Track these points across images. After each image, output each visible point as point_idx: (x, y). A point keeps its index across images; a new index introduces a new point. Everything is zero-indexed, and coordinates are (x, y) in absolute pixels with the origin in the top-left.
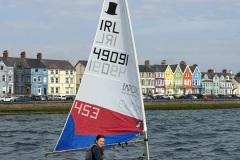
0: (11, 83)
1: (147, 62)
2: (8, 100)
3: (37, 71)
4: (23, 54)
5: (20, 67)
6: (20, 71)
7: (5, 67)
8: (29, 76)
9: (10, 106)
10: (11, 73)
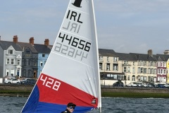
0: (19, 66)
1: (150, 51)
2: (15, 82)
3: (43, 56)
4: (32, 40)
5: (28, 51)
6: (28, 56)
7: (14, 51)
8: (36, 60)
9: (17, 88)
10: (20, 57)
